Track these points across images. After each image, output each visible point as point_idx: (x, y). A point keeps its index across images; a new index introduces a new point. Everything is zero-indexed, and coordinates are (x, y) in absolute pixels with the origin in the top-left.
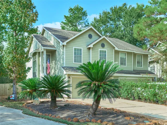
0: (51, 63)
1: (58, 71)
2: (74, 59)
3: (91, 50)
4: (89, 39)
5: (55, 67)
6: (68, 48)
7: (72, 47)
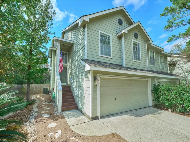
0: (68, 62)
1: (75, 69)
2: (101, 50)
3: (123, 39)
4: (119, 25)
5: (72, 66)
6: (90, 30)
7: (97, 30)
